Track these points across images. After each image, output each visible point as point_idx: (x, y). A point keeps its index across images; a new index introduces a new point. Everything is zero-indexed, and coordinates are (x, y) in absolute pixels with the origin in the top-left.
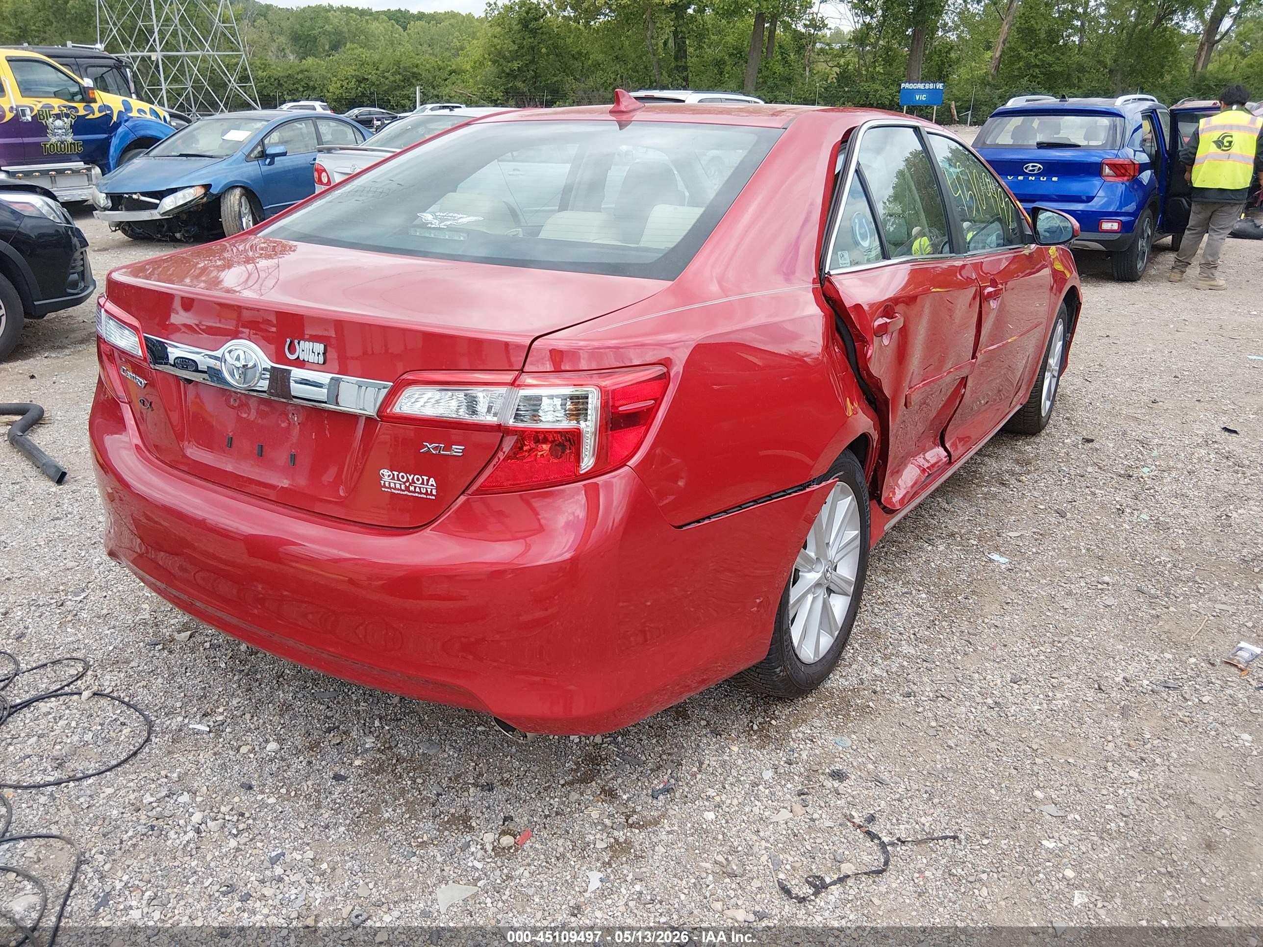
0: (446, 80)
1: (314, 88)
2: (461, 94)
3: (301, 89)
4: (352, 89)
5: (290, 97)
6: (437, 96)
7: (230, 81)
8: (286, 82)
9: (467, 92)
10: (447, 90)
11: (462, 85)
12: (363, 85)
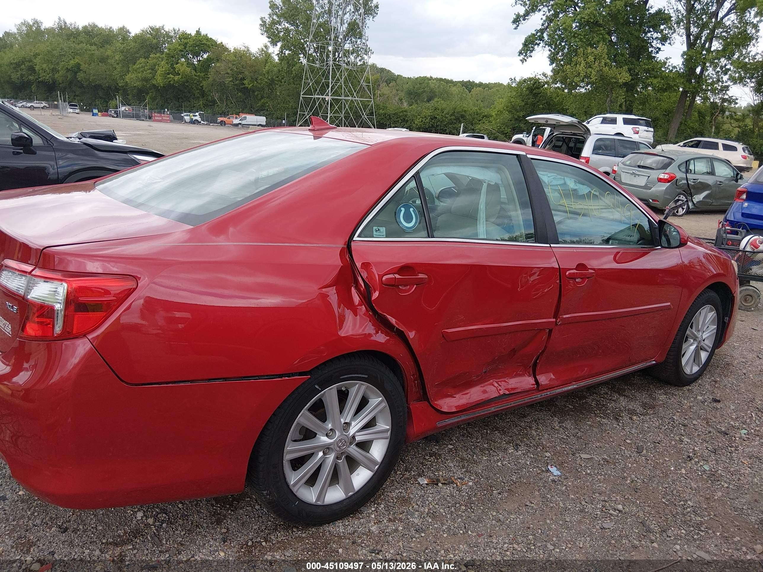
0: (480, 121)
1: (407, 121)
2: (487, 129)
3: (400, 121)
4: (427, 122)
5: (393, 125)
6: (473, 130)
7: (363, 114)
8: (393, 117)
9: (490, 128)
10: (479, 126)
11: (488, 124)
12: (433, 121)
